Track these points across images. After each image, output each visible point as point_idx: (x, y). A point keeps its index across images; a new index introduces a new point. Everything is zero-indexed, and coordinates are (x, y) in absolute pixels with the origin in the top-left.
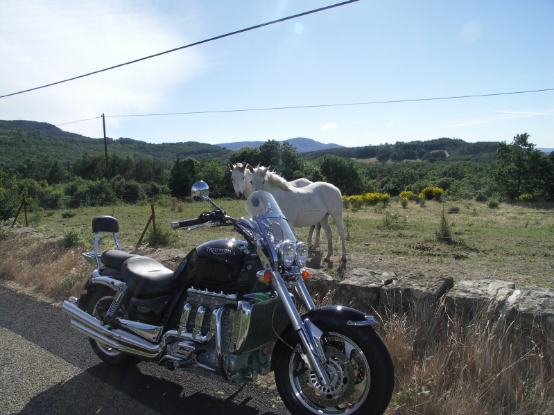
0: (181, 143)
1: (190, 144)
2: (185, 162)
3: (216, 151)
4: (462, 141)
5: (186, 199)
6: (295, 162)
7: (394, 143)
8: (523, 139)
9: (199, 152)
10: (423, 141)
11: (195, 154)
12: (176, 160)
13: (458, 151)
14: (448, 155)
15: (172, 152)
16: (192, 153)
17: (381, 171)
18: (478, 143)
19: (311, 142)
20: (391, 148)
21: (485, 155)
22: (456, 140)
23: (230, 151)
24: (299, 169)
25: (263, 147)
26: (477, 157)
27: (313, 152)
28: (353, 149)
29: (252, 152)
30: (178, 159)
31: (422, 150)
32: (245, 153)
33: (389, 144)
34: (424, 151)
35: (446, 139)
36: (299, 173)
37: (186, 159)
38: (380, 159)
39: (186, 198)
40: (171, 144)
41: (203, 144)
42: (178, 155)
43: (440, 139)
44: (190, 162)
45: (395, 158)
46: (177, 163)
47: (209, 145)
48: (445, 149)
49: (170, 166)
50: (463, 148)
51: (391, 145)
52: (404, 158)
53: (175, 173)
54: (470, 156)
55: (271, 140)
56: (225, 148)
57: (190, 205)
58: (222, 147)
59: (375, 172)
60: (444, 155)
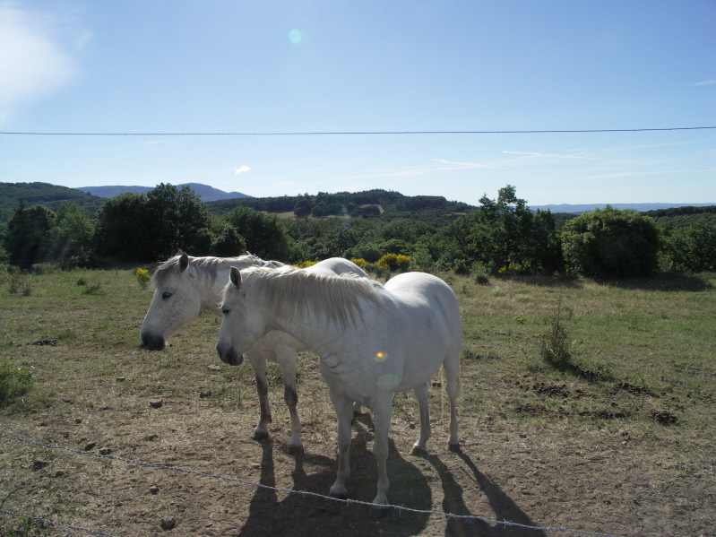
0: (24, 184)
1: (37, 186)
2: (33, 211)
3: (76, 198)
4: (399, 194)
5: (33, 269)
6: (199, 217)
7: (316, 194)
8: (508, 194)
9: (52, 198)
10: (352, 192)
11: (46, 200)
12: (18, 208)
13: (394, 206)
14: (382, 211)
15: (10, 196)
16: (41, 198)
17: (304, 230)
18: (418, 197)
19: (208, 189)
20: (312, 200)
21: (425, 212)
22: (392, 193)
23: (97, 198)
24: (205, 226)
25: (153, 194)
26: (416, 214)
27: (212, 202)
28: (263, 199)
29: (137, 201)
30: (22, 207)
31: (350, 203)
32: (126, 200)
33: (310, 194)
34: (354, 205)
35: (380, 190)
36: (206, 232)
37: (34, 207)
38: (299, 214)
39: (35, 266)
40: (9, 185)
41: (57, 187)
42: (21, 201)
43: (373, 191)
44: (40, 211)
45: (318, 214)
46: (20, 212)
47: (66, 188)
48: (378, 203)
49: (6, 216)
50: (401, 203)
51: (312, 196)
52: (328, 213)
53: (16, 227)
54: (409, 213)
55: (165, 184)
56: (89, 194)
57: (40, 277)
58: (86, 192)
59: (296, 231)
60: (377, 211)
